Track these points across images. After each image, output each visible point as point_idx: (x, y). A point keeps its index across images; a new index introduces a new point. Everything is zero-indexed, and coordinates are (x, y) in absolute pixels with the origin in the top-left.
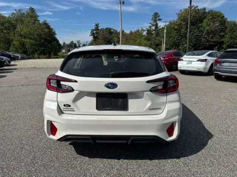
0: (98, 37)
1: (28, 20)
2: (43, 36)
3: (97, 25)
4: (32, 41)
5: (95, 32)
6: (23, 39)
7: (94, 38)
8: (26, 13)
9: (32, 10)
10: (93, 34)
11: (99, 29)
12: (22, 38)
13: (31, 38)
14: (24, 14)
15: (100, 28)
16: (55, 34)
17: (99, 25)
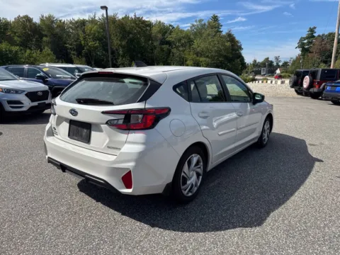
0: (311, 50)
1: (208, 32)
2: (224, 53)
3: (312, 31)
4: (207, 59)
5: (306, 41)
6: (198, 58)
7: (302, 51)
8: (207, 24)
9: (215, 18)
10: (302, 45)
11: (314, 37)
12: (198, 56)
13: (207, 57)
14: (205, 24)
15: (316, 35)
16: (240, 48)
17: (316, 30)
